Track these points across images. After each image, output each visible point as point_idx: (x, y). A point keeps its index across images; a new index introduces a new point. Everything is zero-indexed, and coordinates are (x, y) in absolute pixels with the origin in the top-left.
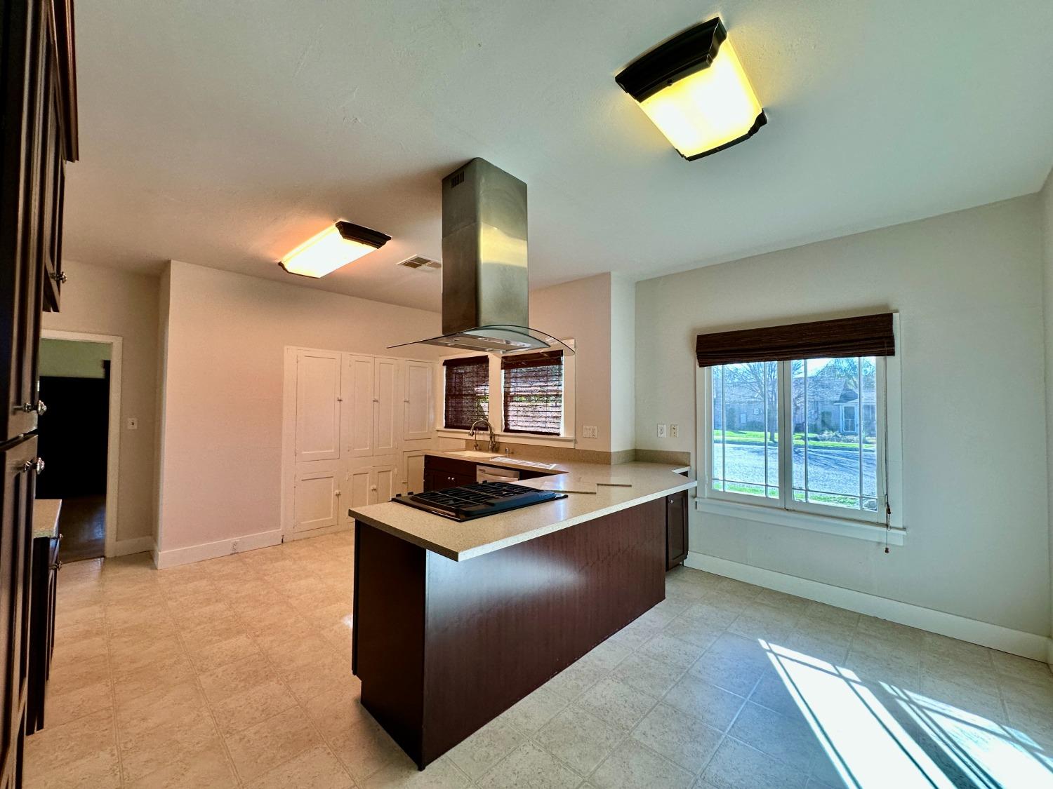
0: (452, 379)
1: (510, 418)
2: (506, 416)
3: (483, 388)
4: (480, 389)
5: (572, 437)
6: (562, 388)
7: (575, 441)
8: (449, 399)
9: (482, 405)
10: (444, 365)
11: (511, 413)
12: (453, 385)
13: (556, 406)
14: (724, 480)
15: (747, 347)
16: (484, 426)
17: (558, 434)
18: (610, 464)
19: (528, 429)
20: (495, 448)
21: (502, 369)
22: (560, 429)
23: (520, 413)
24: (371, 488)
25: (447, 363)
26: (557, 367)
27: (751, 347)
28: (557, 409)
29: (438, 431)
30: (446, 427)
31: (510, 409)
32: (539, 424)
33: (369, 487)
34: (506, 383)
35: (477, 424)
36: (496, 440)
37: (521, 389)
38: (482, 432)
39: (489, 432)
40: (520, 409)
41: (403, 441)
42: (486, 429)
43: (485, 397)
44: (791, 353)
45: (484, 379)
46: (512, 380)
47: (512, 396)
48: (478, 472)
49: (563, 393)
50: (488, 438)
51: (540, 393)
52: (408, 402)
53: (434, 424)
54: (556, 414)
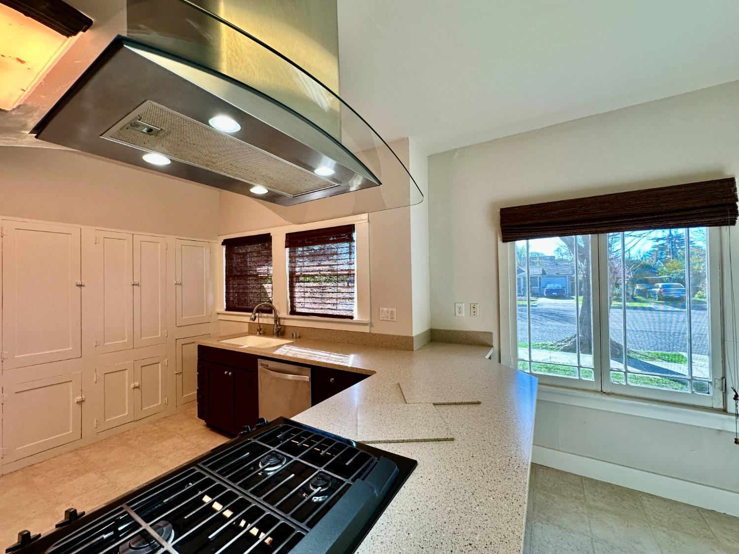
0: (232, 259)
1: (297, 300)
2: (292, 298)
3: (266, 268)
4: (262, 270)
5: (367, 320)
6: (355, 267)
7: (371, 325)
8: (229, 281)
9: (266, 286)
10: (223, 244)
11: (297, 295)
12: (234, 265)
13: (348, 287)
14: (530, 361)
15: (560, 219)
16: (268, 309)
17: (351, 317)
18: (412, 350)
19: (317, 311)
20: (280, 332)
21: (286, 247)
22: (353, 312)
23: (307, 295)
24: (132, 386)
25: (226, 242)
26: (347, 245)
27: (565, 219)
28: (350, 290)
29: (218, 314)
30: (227, 309)
31: (296, 290)
32: (329, 306)
33: (129, 385)
34: (290, 262)
35: (260, 306)
36: (281, 324)
37: (307, 268)
38: (265, 315)
39: (273, 315)
40: (306, 289)
41: (176, 328)
42: (270, 312)
43: (267, 278)
44: (606, 225)
45: (268, 258)
46: (297, 259)
47: (298, 277)
48: (260, 367)
49: (355, 272)
50: (272, 322)
51: (330, 272)
52: (181, 284)
53: (214, 305)
54: (348, 296)
